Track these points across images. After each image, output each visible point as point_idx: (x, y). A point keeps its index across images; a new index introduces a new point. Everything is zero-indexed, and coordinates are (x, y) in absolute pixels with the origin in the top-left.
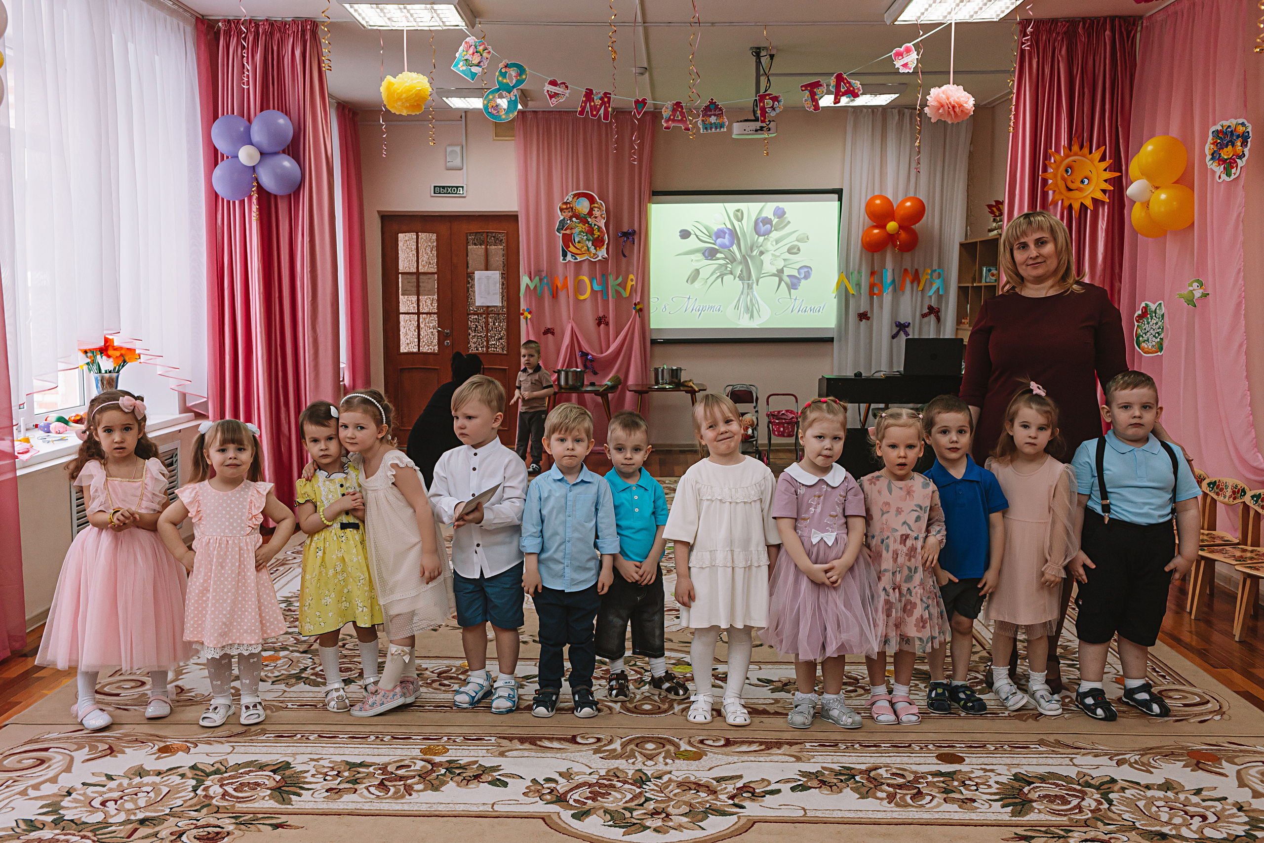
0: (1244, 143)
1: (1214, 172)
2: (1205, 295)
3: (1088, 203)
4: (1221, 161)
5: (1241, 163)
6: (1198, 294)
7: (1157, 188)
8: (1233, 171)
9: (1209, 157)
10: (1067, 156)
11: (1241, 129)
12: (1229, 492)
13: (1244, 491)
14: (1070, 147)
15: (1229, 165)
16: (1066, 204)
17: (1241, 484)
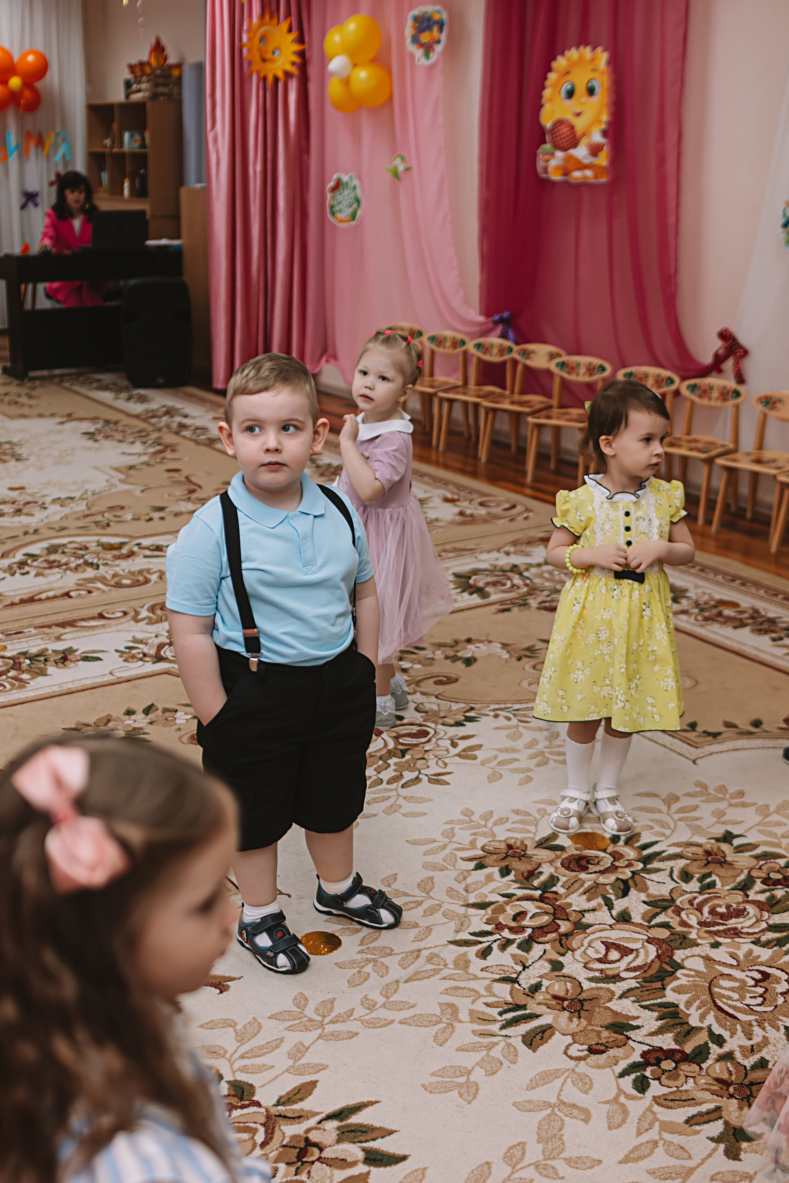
0: (441, 30)
1: (412, 56)
2: (408, 169)
3: (280, 74)
4: (421, 45)
5: (439, 48)
6: (401, 168)
7: (355, 65)
8: (431, 54)
9: (408, 40)
10: (261, 25)
11: (437, 17)
12: (448, 344)
13: (463, 343)
14: (262, 16)
15: (428, 49)
16: (262, 75)
17: (459, 336)
